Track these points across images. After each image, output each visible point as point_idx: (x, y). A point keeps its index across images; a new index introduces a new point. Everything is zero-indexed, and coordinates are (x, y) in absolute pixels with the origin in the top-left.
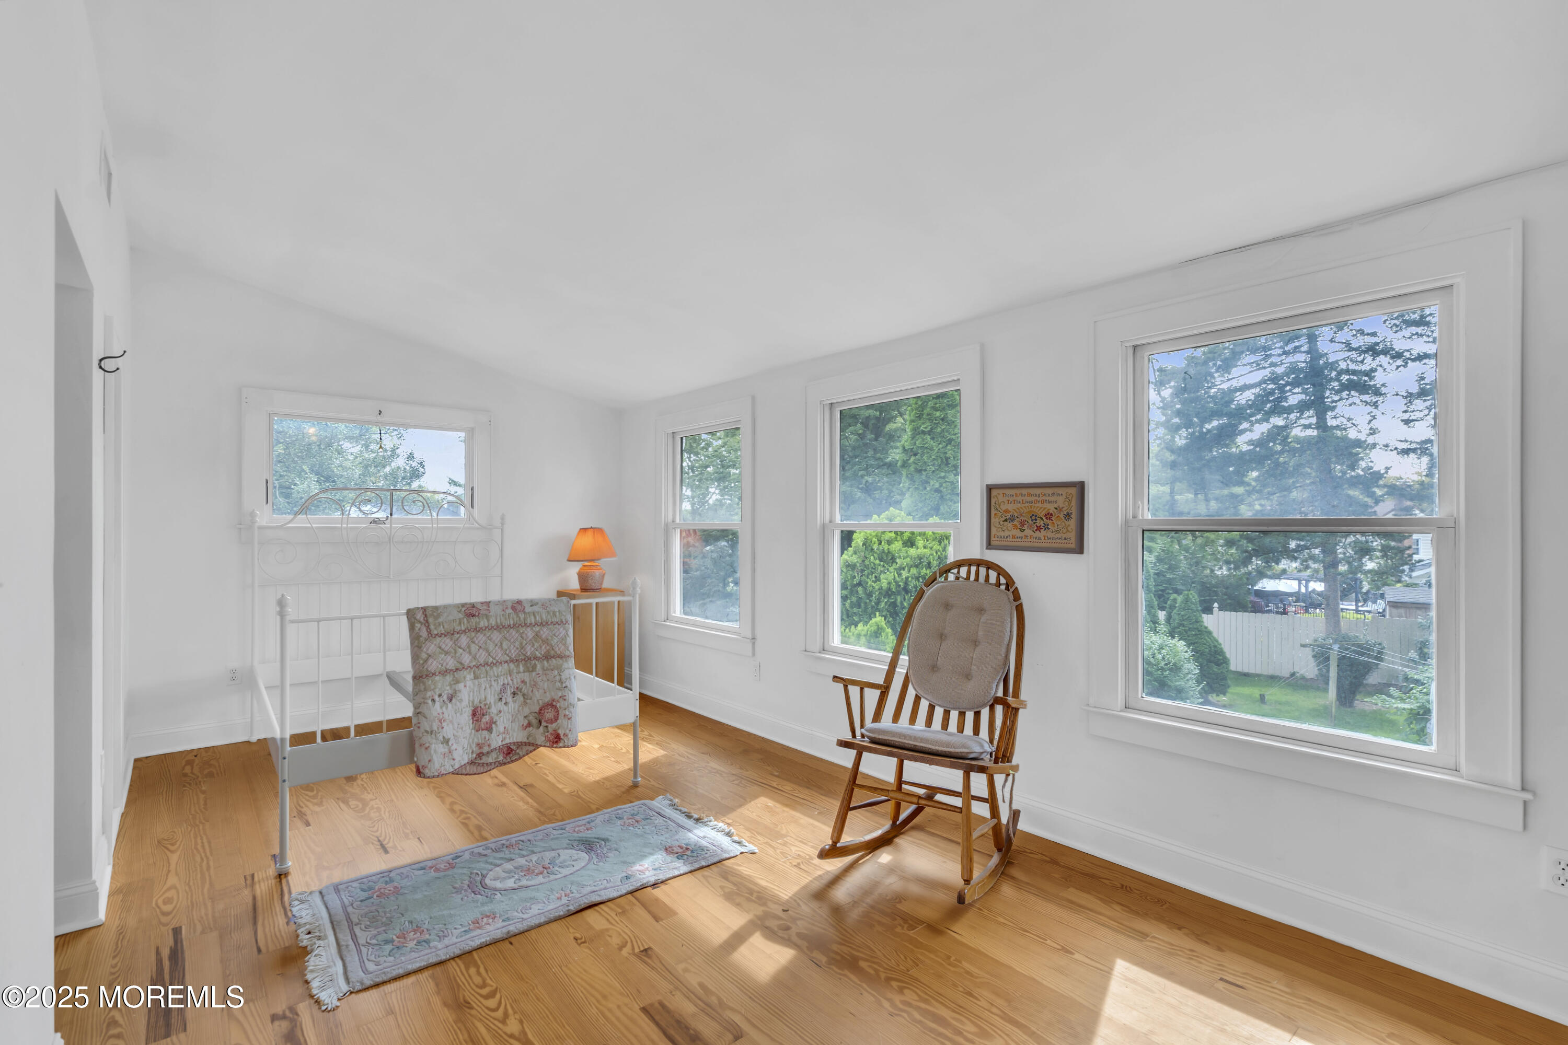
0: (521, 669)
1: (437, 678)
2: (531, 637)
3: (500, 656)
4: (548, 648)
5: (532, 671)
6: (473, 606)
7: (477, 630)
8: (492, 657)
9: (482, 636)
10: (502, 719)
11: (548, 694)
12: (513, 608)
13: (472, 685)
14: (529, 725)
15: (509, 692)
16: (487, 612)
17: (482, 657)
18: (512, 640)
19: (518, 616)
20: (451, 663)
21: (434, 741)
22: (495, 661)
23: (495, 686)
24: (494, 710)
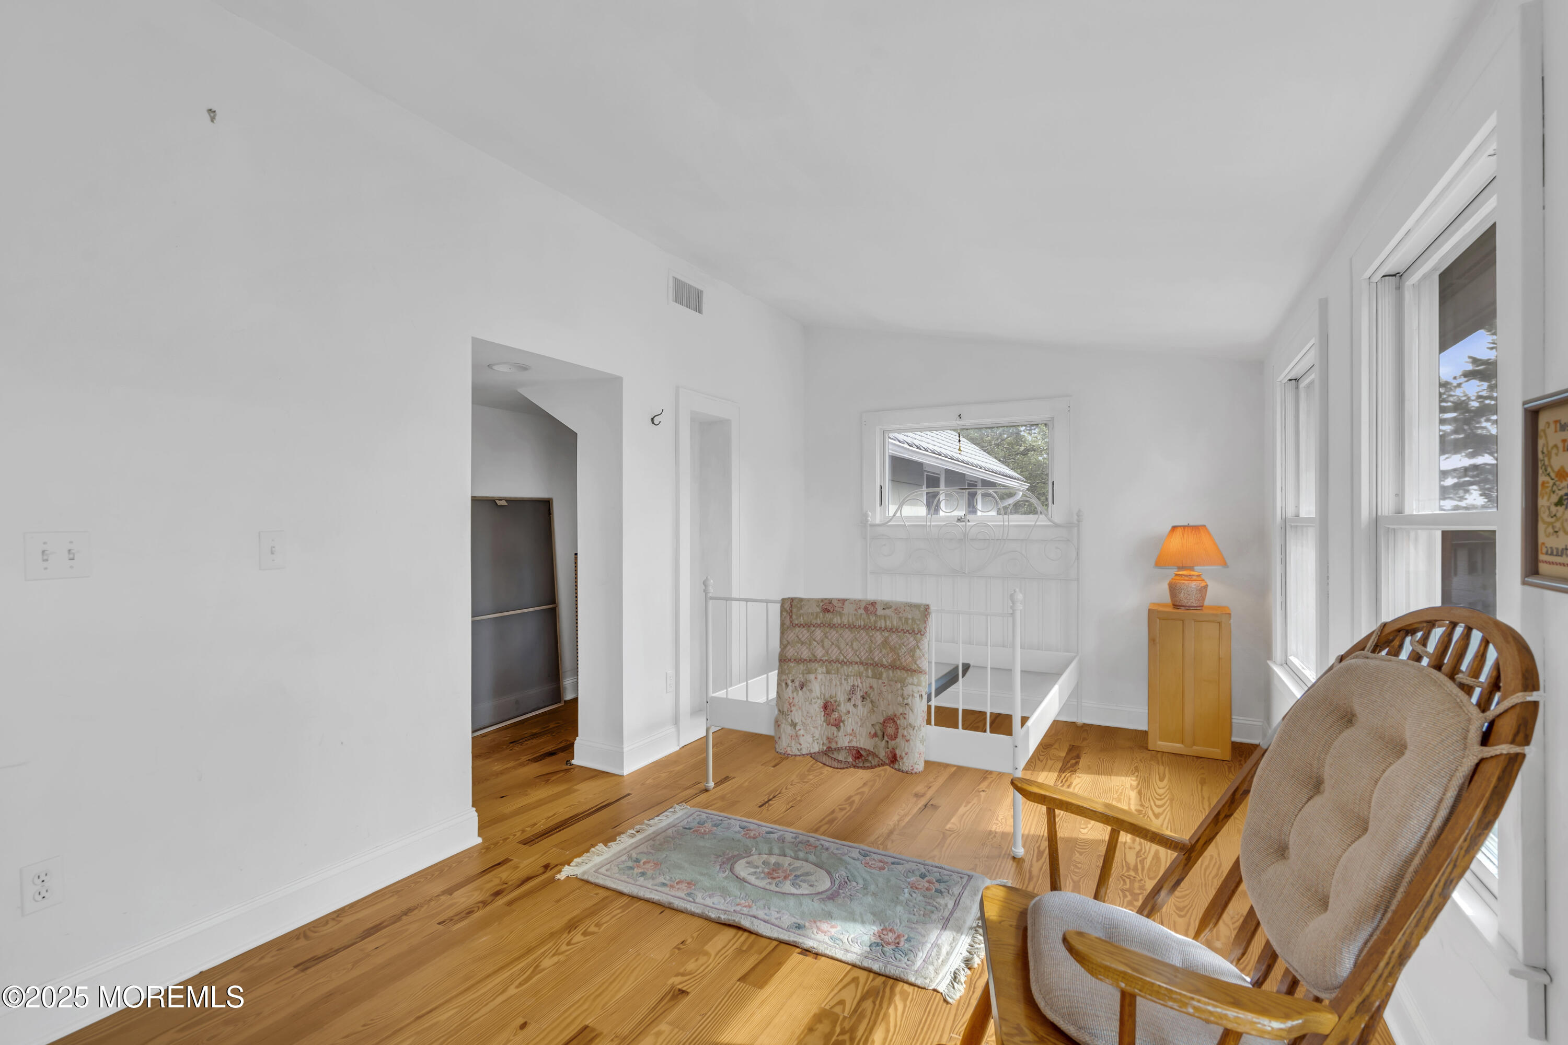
0: (870, 673)
1: (792, 665)
2: (879, 642)
3: (850, 655)
4: (895, 657)
5: (879, 679)
6: (830, 601)
7: (832, 626)
8: (843, 655)
9: (835, 632)
10: (850, 720)
11: (891, 707)
12: (866, 609)
13: (824, 680)
14: (875, 735)
15: (859, 694)
16: (841, 610)
17: (834, 653)
18: (862, 642)
19: (869, 618)
20: (806, 654)
21: (784, 721)
22: (845, 660)
23: (845, 685)
24: (843, 708)
